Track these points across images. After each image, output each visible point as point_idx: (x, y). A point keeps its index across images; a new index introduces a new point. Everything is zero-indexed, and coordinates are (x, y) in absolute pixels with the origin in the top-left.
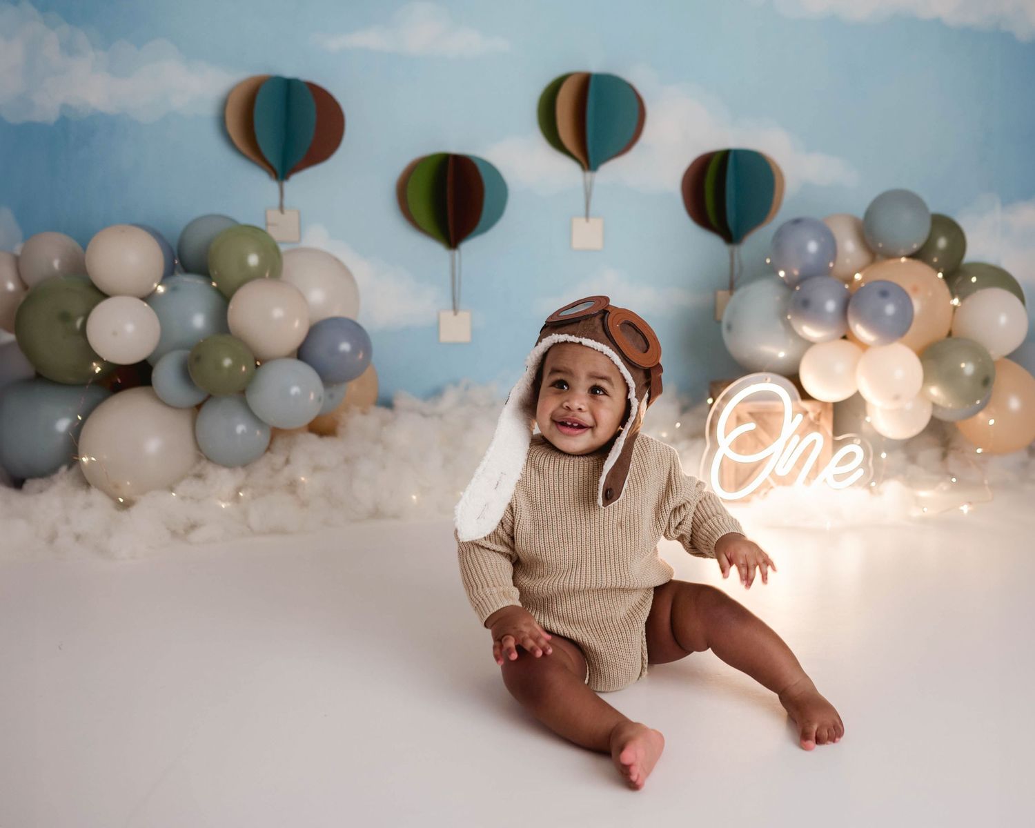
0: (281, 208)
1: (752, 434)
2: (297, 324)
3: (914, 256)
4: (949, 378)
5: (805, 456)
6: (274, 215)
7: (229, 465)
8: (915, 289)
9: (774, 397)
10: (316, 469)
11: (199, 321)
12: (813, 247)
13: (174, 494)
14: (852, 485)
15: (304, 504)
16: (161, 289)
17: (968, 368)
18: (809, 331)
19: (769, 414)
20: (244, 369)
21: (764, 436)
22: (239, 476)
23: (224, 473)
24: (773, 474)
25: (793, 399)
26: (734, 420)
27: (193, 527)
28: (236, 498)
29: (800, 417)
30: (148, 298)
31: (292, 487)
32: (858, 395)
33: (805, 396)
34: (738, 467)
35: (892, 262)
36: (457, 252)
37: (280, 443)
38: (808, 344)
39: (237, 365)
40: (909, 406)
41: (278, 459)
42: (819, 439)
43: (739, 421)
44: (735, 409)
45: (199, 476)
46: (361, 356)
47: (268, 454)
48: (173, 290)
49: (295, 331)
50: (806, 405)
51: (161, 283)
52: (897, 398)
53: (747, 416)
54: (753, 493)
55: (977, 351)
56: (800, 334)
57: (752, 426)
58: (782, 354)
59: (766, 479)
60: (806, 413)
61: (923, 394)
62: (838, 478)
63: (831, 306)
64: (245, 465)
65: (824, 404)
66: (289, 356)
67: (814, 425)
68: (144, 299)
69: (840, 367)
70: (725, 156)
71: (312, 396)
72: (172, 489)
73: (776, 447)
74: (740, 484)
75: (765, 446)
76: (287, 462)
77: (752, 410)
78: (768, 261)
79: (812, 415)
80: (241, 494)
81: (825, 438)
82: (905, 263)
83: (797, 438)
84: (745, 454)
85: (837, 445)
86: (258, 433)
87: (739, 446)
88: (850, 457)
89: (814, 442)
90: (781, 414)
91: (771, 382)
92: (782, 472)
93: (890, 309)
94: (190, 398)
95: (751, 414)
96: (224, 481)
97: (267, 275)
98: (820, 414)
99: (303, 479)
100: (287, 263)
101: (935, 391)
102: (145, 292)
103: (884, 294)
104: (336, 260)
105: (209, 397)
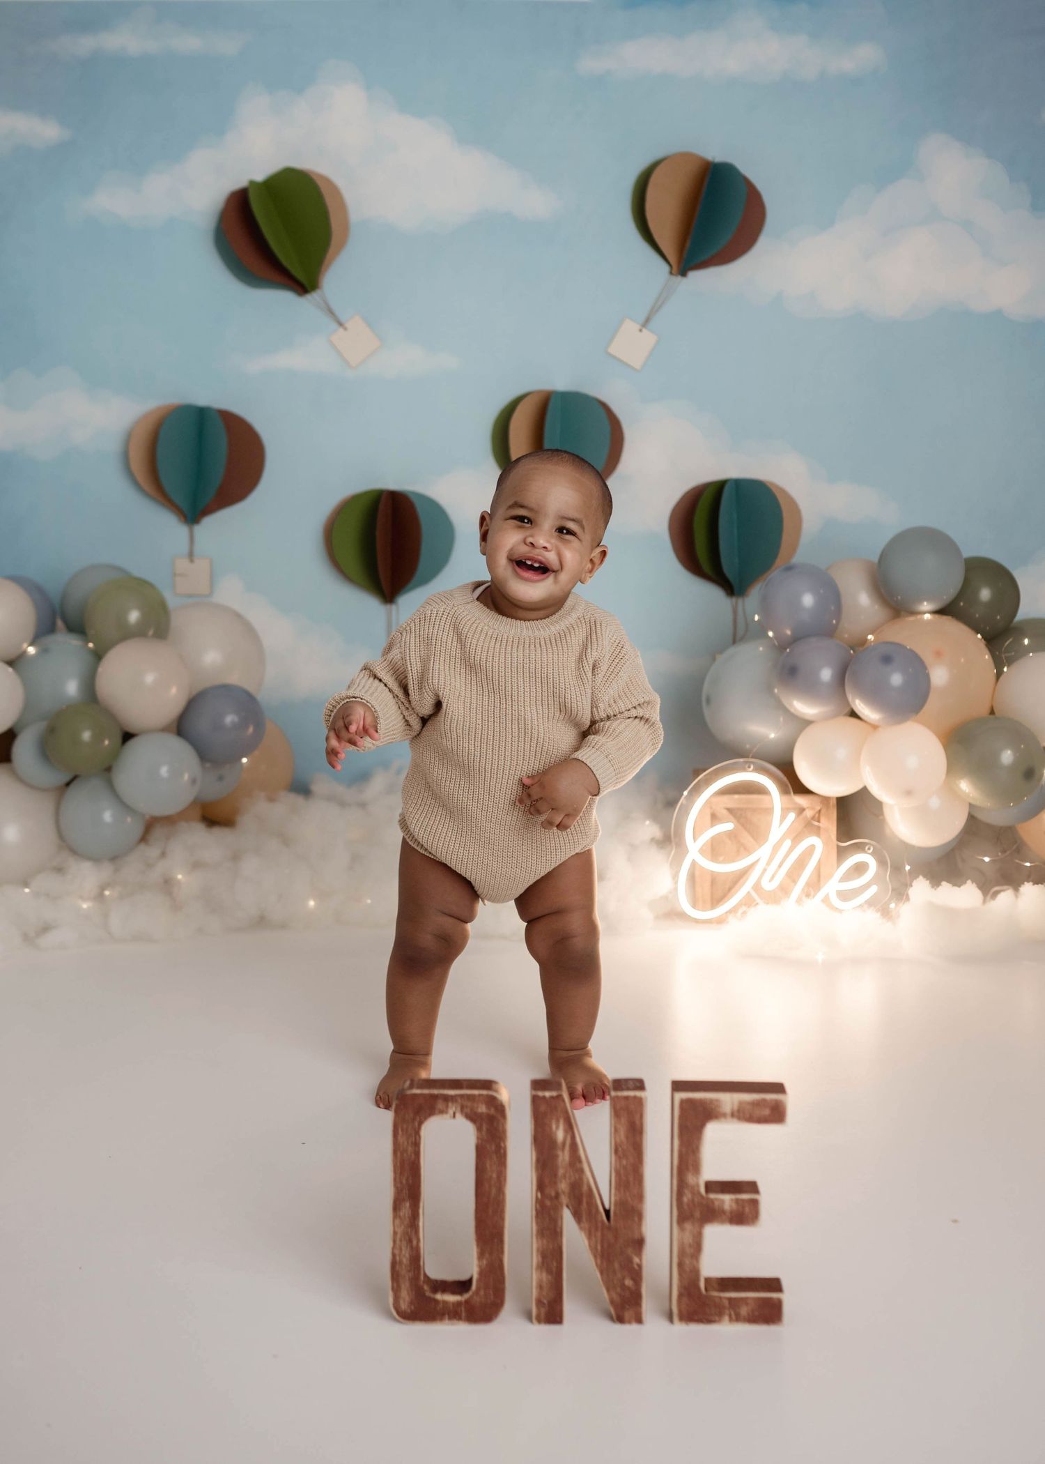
0: (191, 556)
1: (730, 834)
2: (174, 691)
3: (940, 612)
4: (983, 769)
5: (800, 864)
6: (182, 564)
7: (96, 859)
8: (938, 654)
9: (758, 789)
10: (197, 865)
11: (72, 688)
12: (808, 600)
13: (27, 890)
14: (861, 906)
15: (176, 907)
16: (31, 650)
17: (1007, 756)
18: (803, 708)
19: (754, 810)
20: (107, 742)
21: (747, 839)
22: (106, 871)
23: (87, 866)
24: (757, 887)
25: (784, 791)
26: (708, 818)
27: (46, 929)
28: (100, 897)
29: (792, 816)
30: (14, 662)
31: (167, 884)
32: (864, 791)
33: (801, 789)
34: (714, 878)
35: (912, 618)
36: (394, 607)
37: (158, 832)
38: (805, 723)
39: (97, 738)
40: (935, 802)
41: (152, 851)
42: (819, 845)
43: (715, 818)
44: (708, 802)
45: (59, 870)
46: (251, 730)
47: (142, 846)
48: (44, 651)
49: (172, 699)
50: (801, 800)
51: (31, 644)
52: (909, 793)
53: (725, 812)
54: (730, 912)
55: (1019, 734)
56: (792, 710)
57: (729, 826)
58: (772, 736)
59: (749, 892)
60: (801, 810)
61: (949, 789)
62: (844, 896)
63: (826, 674)
64: (114, 859)
65: (825, 800)
66: (165, 729)
67: (811, 827)
68: (11, 663)
69: (842, 753)
70: (718, 488)
71: (186, 777)
72: (26, 885)
73: (763, 852)
74: (716, 901)
75: (748, 851)
76: (163, 854)
77: (730, 805)
78: (756, 618)
79: (809, 813)
80: (107, 893)
81: (826, 844)
82: (929, 621)
83: (788, 843)
84: (724, 862)
85: (842, 854)
86: (129, 819)
87: (715, 849)
88: (860, 869)
89: (811, 849)
90: (769, 811)
91: (753, 771)
92: (768, 886)
93: (896, 679)
94: (54, 778)
95: (730, 810)
96: (87, 876)
97: (151, 633)
98: (820, 811)
99: (180, 877)
100: (177, 620)
101: (965, 786)
102: (12, 655)
103: (887, 660)
104: (238, 616)
105: (75, 778)
